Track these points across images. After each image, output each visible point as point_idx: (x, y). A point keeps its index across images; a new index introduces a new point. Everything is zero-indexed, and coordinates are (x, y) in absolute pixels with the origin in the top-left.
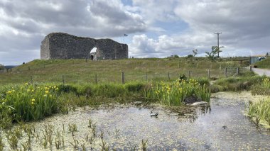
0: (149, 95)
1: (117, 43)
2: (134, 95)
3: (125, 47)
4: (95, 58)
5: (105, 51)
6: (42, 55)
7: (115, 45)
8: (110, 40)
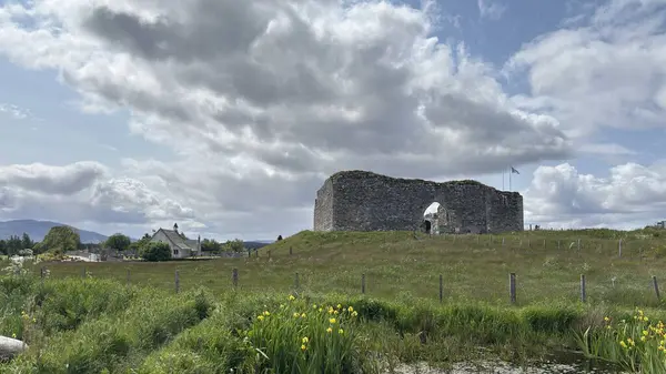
0: (596, 346)
1: (491, 190)
2: (551, 342)
3: (515, 199)
4: (435, 228)
5: (460, 210)
6: (317, 220)
7: (488, 196)
8: (474, 183)
